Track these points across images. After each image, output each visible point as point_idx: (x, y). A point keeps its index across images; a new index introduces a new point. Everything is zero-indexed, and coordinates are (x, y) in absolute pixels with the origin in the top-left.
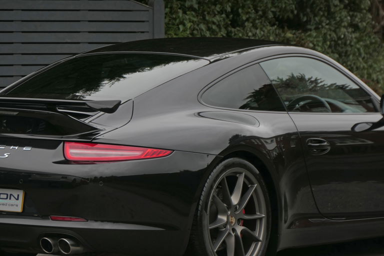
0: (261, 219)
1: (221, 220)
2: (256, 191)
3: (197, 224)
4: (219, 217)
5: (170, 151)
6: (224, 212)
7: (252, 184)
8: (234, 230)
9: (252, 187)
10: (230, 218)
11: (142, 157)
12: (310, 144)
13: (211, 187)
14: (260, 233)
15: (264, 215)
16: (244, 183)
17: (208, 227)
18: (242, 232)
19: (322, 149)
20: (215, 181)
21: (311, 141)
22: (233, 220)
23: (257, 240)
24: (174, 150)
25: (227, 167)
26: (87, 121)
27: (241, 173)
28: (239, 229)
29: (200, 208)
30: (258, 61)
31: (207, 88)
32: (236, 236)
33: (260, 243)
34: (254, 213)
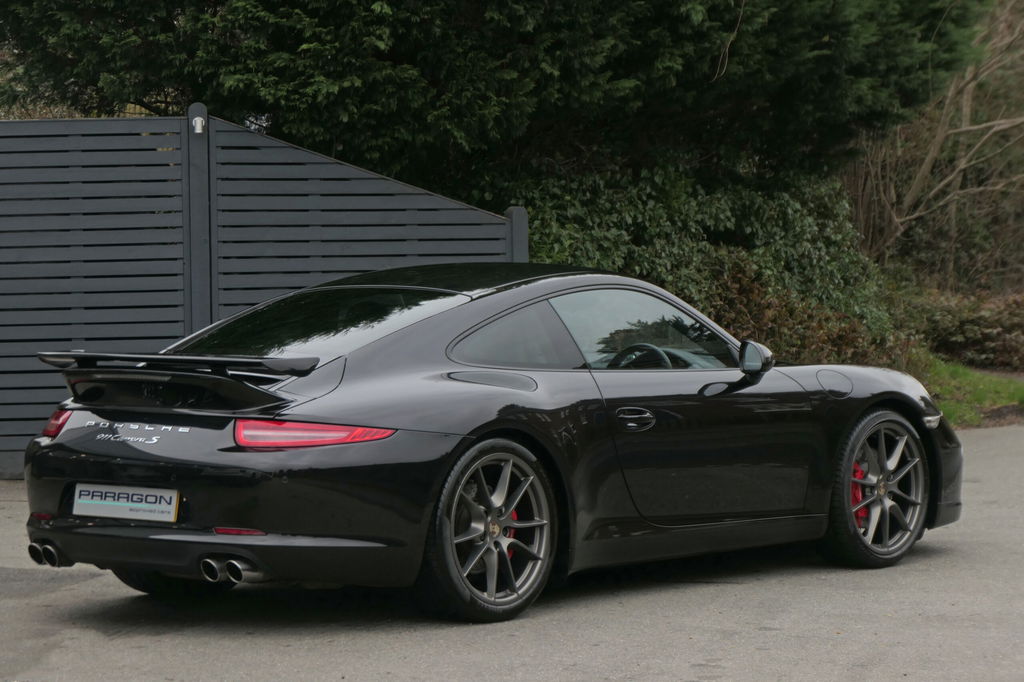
0: (541, 527)
1: (476, 530)
2: (532, 485)
3: (434, 536)
4: (474, 525)
5: (390, 432)
6: (480, 518)
7: (527, 476)
8: (497, 544)
9: (526, 480)
10: (491, 527)
11: (349, 440)
12: (621, 416)
13: (457, 482)
14: (541, 547)
15: (545, 522)
16: (512, 473)
17: (452, 540)
18: (510, 547)
19: (642, 422)
20: (463, 473)
21: (624, 412)
22: (497, 529)
23: (535, 558)
24: (397, 430)
25: (482, 453)
26: (272, 389)
27: (507, 461)
28: (505, 542)
29: (439, 514)
30: (546, 297)
31: (462, 336)
32: (501, 554)
33: (540, 562)
34: (531, 518)
